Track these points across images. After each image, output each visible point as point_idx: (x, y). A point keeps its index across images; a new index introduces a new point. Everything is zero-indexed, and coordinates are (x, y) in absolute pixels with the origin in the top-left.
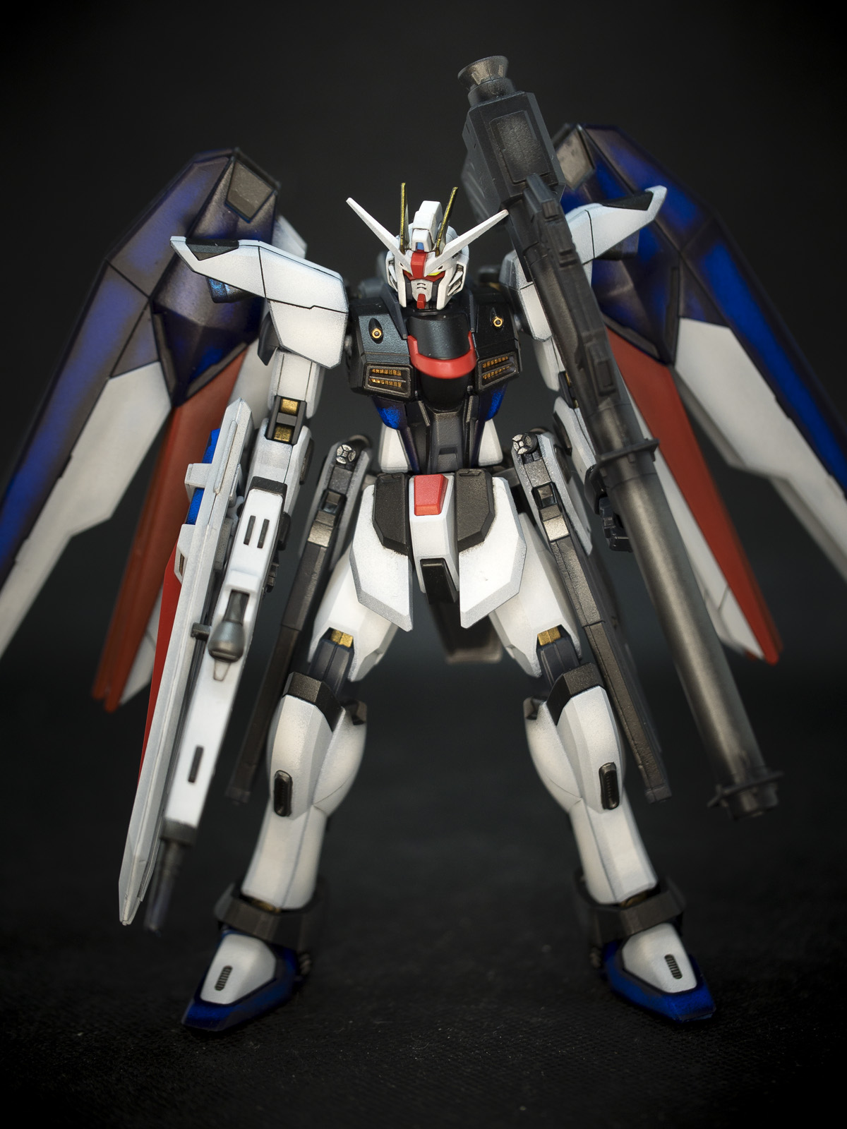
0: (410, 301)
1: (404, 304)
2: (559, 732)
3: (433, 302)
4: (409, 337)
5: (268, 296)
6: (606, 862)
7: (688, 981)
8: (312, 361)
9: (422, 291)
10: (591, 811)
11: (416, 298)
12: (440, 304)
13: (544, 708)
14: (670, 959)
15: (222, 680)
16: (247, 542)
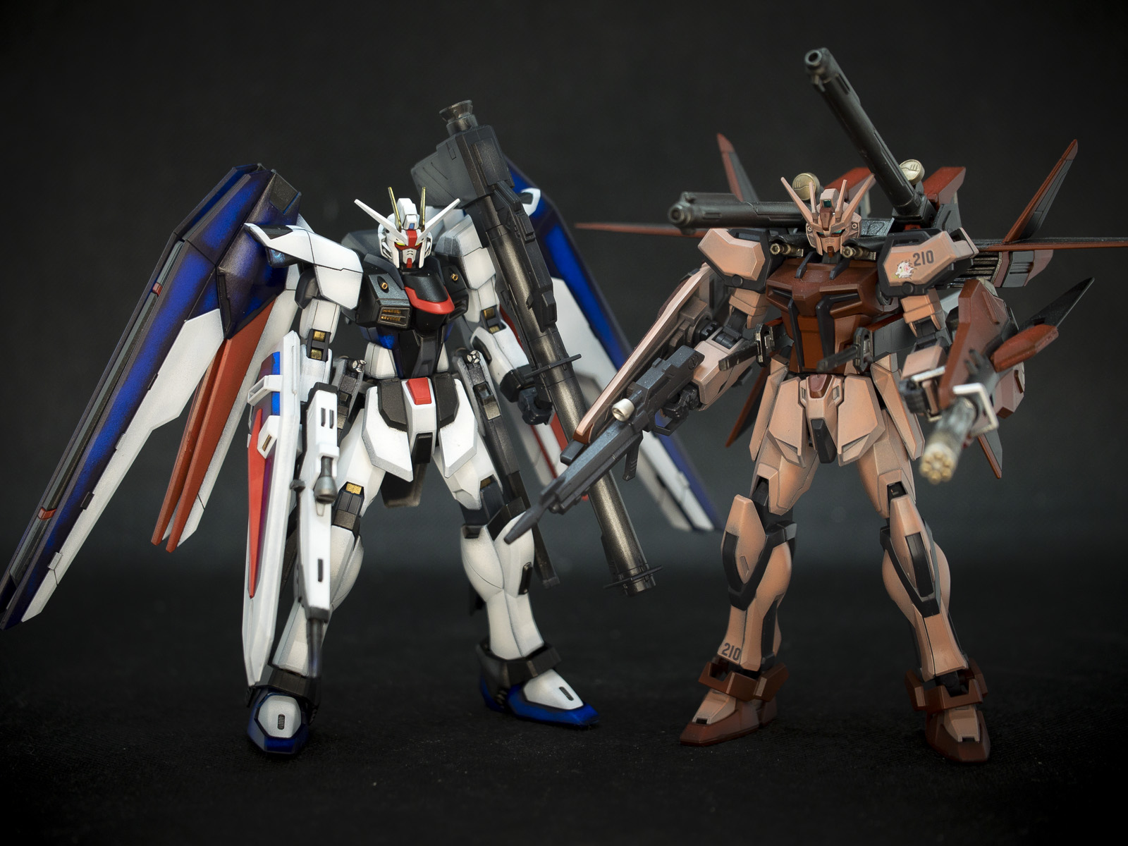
0: (401, 263)
1: (398, 266)
2: (494, 546)
3: (417, 262)
4: (407, 288)
5: (316, 263)
6: (515, 631)
7: (577, 703)
8: (337, 304)
9: (410, 256)
10: (509, 597)
11: (405, 262)
12: (421, 265)
13: (485, 530)
14: (562, 689)
15: (322, 515)
16: (323, 424)
